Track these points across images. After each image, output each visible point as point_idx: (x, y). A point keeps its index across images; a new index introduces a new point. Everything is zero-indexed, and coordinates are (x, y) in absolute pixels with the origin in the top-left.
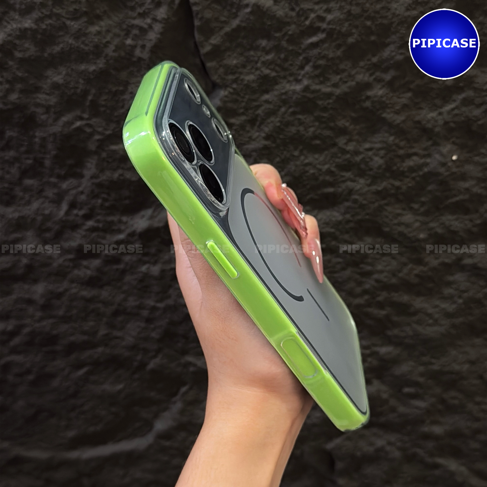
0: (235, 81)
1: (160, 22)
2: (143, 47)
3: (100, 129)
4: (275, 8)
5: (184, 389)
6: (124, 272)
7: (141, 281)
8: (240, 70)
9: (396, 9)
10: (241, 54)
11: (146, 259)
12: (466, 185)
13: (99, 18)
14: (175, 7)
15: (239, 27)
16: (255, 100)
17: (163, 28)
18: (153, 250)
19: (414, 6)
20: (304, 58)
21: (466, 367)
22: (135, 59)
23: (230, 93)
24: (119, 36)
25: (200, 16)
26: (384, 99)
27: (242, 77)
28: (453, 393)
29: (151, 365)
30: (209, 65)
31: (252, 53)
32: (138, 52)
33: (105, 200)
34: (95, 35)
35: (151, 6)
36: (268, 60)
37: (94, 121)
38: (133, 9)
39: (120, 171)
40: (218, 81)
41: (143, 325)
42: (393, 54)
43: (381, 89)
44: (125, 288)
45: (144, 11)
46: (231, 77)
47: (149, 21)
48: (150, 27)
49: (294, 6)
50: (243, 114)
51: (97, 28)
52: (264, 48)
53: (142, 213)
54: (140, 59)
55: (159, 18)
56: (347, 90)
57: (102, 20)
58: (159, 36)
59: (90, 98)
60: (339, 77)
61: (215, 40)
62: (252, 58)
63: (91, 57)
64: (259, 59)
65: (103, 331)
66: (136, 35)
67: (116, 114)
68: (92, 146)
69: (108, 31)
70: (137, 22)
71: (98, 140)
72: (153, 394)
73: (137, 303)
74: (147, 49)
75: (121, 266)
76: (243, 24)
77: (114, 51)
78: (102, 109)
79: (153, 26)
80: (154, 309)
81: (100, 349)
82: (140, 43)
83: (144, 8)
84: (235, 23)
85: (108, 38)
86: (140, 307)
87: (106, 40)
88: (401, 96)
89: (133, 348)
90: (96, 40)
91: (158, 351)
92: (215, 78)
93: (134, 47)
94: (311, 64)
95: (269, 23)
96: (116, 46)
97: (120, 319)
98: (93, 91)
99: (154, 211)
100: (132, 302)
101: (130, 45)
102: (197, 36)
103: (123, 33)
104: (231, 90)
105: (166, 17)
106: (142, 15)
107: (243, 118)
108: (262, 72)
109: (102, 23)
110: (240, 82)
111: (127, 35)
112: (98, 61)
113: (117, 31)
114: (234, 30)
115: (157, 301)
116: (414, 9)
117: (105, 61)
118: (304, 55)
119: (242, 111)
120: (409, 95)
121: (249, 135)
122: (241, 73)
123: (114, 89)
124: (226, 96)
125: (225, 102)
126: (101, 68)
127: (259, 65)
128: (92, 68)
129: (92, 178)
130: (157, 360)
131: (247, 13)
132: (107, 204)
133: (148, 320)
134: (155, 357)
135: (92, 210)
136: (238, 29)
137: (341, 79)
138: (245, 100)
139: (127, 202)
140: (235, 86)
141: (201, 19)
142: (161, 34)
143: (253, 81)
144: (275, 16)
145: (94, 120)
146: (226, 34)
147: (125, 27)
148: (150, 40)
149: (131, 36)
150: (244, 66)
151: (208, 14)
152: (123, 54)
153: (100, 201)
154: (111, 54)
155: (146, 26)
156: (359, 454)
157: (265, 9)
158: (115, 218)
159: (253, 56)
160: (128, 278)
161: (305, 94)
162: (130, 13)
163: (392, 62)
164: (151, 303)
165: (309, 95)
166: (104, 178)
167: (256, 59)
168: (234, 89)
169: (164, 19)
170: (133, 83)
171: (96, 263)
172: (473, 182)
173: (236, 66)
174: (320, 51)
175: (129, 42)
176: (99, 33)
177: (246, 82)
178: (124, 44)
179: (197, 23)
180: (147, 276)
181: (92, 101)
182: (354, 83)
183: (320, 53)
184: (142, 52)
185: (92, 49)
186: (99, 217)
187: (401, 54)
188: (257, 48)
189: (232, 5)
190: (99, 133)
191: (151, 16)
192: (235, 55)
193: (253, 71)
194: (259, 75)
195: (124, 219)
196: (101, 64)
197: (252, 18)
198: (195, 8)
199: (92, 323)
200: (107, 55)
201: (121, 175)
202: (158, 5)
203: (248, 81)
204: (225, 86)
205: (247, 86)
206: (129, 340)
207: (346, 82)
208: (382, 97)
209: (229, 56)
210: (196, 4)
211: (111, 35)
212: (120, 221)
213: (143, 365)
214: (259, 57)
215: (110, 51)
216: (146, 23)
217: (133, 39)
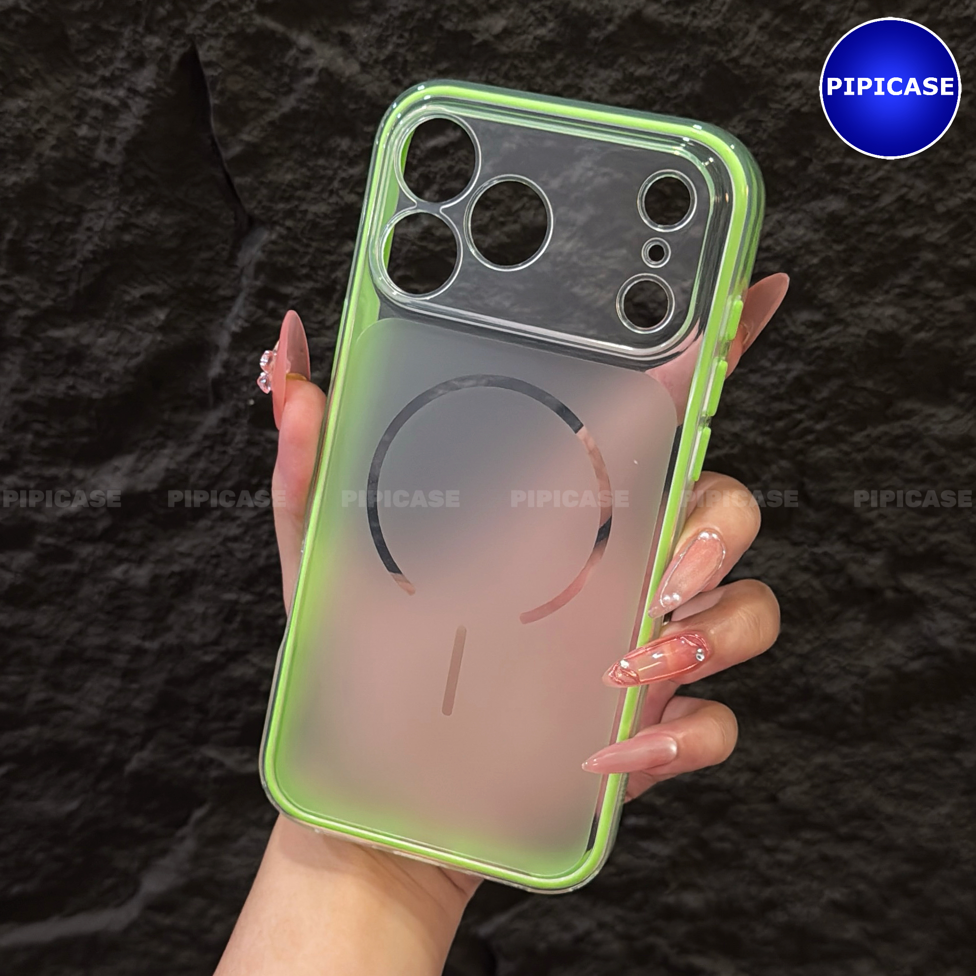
0: (290, 214)
1: (143, 96)
2: (111, 141)
3: (28, 298)
4: (363, 78)
5: (198, 814)
6: (78, 577)
7: (113, 596)
8: (299, 193)
9: (592, 89)
10: (302, 164)
11: (123, 553)
12: (736, 428)
13: (26, 84)
14: (173, 68)
15: (295, 111)
16: (329, 253)
17: (148, 106)
18: (136, 536)
19: (627, 85)
20: (422, 175)
21: (744, 778)
22: (96, 165)
23: (281, 236)
24: (63, 119)
25: (218, 87)
26: (575, 259)
27: (304, 207)
28: (720, 829)
29: (133, 765)
30: (237, 181)
31: (321, 162)
32: (100, 152)
33: (39, 435)
34: (17, 116)
35: (126, 66)
36: (352, 176)
37: (15, 281)
38: (90, 68)
39: (70, 381)
40: (257, 212)
41: (117, 683)
42: (591, 174)
43: (569, 239)
44: (82, 609)
45: (112, 74)
46: (281, 206)
47: (121, 93)
48: (125, 105)
49: (400, 76)
50: (308, 277)
51: (21, 103)
52: (343, 152)
53: (116, 463)
54: (105, 165)
55: (141, 88)
56: (505, 239)
57: (31, 88)
58: (140, 122)
59: (8, 236)
60: (488, 214)
61: (250, 135)
62: (322, 172)
63: (10, 157)
64: (335, 173)
65: (37, 694)
66: (95, 118)
67: (60, 269)
68: (13, 329)
69: (42, 110)
70: (98, 94)
71: (26, 318)
72: (138, 821)
73: (104, 640)
74: (119, 147)
75: (73, 567)
76: (304, 107)
77: (53, 148)
78: (33, 258)
79: (130, 102)
80: (139, 652)
81: (32, 730)
82: (105, 134)
83: (111, 68)
84: (288, 103)
85: (43, 124)
86: (110, 648)
87: (37, 127)
88: (608, 254)
89: (98, 728)
90: (19, 125)
91: (148, 736)
92: (250, 206)
93: (95, 141)
94: (435, 187)
95: (352, 106)
96: (58, 139)
97: (71, 670)
98: (15, 223)
99: (139, 459)
100: (94, 639)
101: (84, 138)
102: (214, 125)
103: (71, 115)
104: (284, 232)
105: (154, 87)
106: (108, 82)
107: (309, 285)
108: (342, 198)
109: (32, 95)
110: (299, 216)
111: (80, 116)
112: (23, 167)
113: (59, 110)
114: (285, 117)
115: (144, 638)
116: (627, 91)
117: (36, 166)
118: (421, 170)
119: (304, 271)
120: (624, 251)
121: (320, 318)
122: (302, 199)
123: (55, 221)
124: (274, 242)
125: (271, 253)
126: (28, 180)
127: (336, 184)
128: (12, 179)
129: (14, 390)
130: (145, 754)
131: (309, 86)
132: (44, 443)
133: (128, 675)
134: (141, 747)
135: (15, 454)
136: (294, 115)
137: (492, 218)
138: (311, 250)
139: (85, 440)
140: (289, 223)
141: (222, 93)
142: (144, 118)
143: (326, 216)
144: (363, 92)
145: (17, 278)
146: (272, 123)
147: (75, 102)
148: (125, 129)
149: (88, 119)
150: (307, 187)
151: (235, 85)
152: (71, 154)
153: (30, 437)
154: (48, 153)
155: (115, 103)
156: (542, 946)
157: (343, 81)
158: (60, 472)
159: (325, 168)
160: (87, 590)
161: (424, 244)
162: (85, 75)
163: (588, 189)
164: (132, 639)
165: (431, 246)
166: (39, 392)
167: (330, 173)
168: (289, 229)
169: (150, 90)
170: (92, 210)
171: (24, 558)
172: (749, 423)
173: (290, 185)
174: (453, 163)
175: (83, 131)
176: (24, 112)
177: (310, 217)
178: (75, 134)
179: (213, 101)
180: (123, 586)
181: (12, 242)
182: (517, 227)
183: (450, 168)
184: (108, 152)
185: (11, 142)
186: (27, 469)
187: (605, 174)
188: (329, 153)
189: (281, 69)
190: (27, 305)
191: (126, 84)
192: (290, 163)
193: (325, 195)
194: (337, 204)
195: (79, 473)
196: (28, 172)
197: (317, 94)
198: (209, 72)
199: (14, 678)
200: (40, 155)
201: (72, 387)
202: (140, 63)
203: (315, 214)
204: (271, 224)
205: (314, 225)
206: (91, 713)
207: (503, 224)
208: (570, 255)
209: (279, 165)
210: (210, 64)
211: (48, 117)
212: (71, 477)
213: (117, 764)
214: (336, 171)
215: (46, 147)
216: (116, 97)
217: (91, 126)
